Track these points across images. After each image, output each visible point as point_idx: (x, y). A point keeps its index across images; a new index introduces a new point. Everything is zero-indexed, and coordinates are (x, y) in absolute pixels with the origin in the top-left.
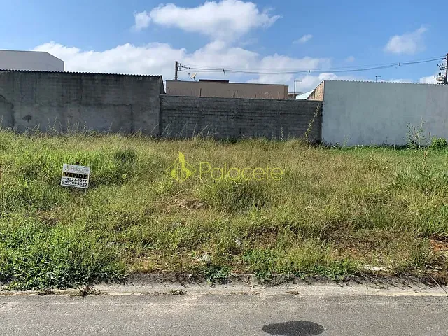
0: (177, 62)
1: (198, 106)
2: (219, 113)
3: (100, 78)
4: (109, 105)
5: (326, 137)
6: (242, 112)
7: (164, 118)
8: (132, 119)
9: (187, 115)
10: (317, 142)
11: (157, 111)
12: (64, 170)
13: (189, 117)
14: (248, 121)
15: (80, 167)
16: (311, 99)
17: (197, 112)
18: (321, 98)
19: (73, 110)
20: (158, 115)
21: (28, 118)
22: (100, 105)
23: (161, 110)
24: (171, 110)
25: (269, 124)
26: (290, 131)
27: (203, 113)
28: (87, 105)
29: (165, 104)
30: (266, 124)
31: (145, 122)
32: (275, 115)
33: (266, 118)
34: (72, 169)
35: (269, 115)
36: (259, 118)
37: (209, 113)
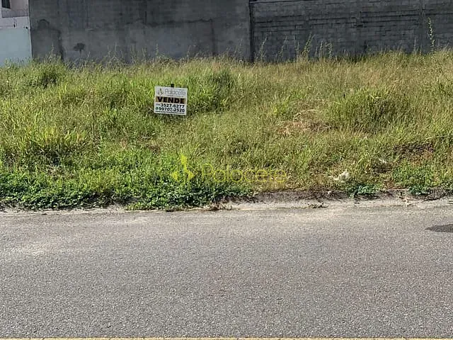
1: (303, 13)
2: (334, 22)
4: (180, 23)
6: (367, 17)
7: (256, 35)
8: (213, 40)
9: (288, 28)
11: (247, 25)
12: (156, 95)
13: (291, 31)
14: (376, 29)
15: (175, 89)
17: (302, 23)
19: (135, 33)
20: (248, 31)
21: (80, 47)
22: (171, 23)
23: (252, 23)
24: (266, 22)
25: (407, 32)
27: (310, 23)
28: (154, 25)
29: (257, 14)
30: (402, 32)
31: (230, 42)
32: (416, 18)
33: (403, 23)
34: (166, 92)
35: (407, 18)
36: (393, 23)
37: (318, 22)
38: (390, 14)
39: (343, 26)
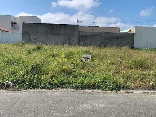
1: (92, 35)
2: (99, 37)
3: (59, 25)
4: (62, 35)
5: (135, 45)
6: (106, 37)
7: (80, 39)
8: (69, 40)
9: (88, 38)
10: (133, 48)
11: (78, 37)
12: (83, 56)
13: (88, 39)
14: (108, 40)
15: (88, 55)
16: (129, 32)
17: (91, 37)
18: (134, 32)
19: (50, 36)
20: (78, 38)
21: (35, 39)
22: (59, 35)
24: (82, 36)
25: (116, 41)
26: (123, 43)
27: (93, 37)
28: (55, 35)
29: (80, 34)
30: (114, 41)
31: (73, 40)
32: (118, 38)
33: (115, 39)
35: (116, 38)
36: (113, 39)
37: (95, 37)
38: (112, 37)
39: (101, 39)
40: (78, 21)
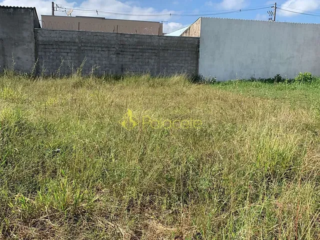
0: (53, 3)
1: (77, 40)
2: (100, 49)
5: (201, 72)
6: (123, 47)
7: (40, 53)
8: (3, 55)
9: (65, 51)
10: (196, 79)
11: (32, 45)
13: (68, 53)
14: (129, 57)
16: (185, 35)
17: (76, 48)
18: (198, 35)
20: (33, 50)
23: (37, 45)
24: (47, 45)
25: (150, 60)
26: (170, 66)
27: (82, 48)
29: (40, 38)
30: (147, 60)
32: (156, 51)
33: (147, 54)
35: (150, 51)
36: (141, 54)
37: (88, 48)
38: (138, 47)
39: (107, 52)
40: (55, 6)
